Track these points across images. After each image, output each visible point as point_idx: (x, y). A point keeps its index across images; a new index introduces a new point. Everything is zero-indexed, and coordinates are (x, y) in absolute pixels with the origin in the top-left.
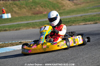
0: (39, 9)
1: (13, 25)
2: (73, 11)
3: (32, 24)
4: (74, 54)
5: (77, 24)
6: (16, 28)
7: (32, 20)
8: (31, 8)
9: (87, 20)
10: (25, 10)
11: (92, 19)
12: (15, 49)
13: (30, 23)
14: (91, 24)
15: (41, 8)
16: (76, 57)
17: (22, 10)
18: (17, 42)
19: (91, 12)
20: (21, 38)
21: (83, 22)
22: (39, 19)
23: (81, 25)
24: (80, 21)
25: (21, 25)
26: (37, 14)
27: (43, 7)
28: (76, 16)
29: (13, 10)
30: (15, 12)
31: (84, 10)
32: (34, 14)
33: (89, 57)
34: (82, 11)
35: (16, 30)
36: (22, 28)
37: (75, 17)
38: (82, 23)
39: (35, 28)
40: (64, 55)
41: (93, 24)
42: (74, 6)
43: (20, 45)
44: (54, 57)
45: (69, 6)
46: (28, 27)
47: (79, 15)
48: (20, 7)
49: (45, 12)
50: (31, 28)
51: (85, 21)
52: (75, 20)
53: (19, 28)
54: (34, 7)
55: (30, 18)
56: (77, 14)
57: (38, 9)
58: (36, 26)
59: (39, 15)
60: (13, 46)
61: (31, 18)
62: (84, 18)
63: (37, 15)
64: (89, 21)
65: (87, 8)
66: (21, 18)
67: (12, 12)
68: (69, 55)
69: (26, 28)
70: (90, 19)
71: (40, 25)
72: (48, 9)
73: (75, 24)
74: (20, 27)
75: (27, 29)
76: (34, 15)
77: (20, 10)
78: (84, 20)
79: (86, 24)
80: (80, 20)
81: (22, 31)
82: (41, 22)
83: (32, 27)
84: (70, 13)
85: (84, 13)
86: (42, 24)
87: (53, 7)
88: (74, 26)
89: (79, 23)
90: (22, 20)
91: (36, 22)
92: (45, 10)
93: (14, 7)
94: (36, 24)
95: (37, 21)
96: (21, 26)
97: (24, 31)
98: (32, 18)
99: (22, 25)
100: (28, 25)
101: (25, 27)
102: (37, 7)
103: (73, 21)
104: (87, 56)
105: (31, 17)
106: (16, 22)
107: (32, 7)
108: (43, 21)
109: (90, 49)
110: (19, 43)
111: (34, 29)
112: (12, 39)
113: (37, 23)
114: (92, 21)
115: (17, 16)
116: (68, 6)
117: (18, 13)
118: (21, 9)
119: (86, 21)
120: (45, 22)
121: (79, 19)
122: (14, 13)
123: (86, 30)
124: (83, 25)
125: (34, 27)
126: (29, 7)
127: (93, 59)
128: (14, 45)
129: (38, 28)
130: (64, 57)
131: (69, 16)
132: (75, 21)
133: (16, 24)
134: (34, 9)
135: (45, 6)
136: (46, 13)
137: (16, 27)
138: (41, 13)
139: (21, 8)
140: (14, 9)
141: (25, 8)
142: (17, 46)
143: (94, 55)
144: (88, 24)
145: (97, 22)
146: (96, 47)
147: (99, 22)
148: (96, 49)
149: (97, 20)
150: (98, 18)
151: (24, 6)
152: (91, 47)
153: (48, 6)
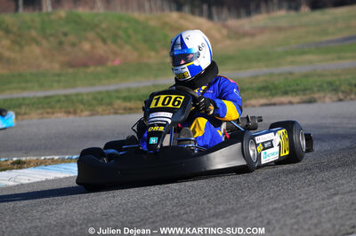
0: (93, 47)
3: (64, 99)
7: (65, 87)
8: (61, 43)
9: (276, 88)
10: (36, 50)
11: (297, 85)
13: (58, 96)
14: (291, 103)
15: (99, 44)
17: (26, 48)
18: (6, 161)
20: (21, 150)
21: (262, 97)
22: (92, 85)
23: (254, 106)
24: (250, 92)
25: (21, 101)
26: (85, 65)
27: (109, 42)
31: (264, 56)
32: (72, 65)
33: (284, 208)
36: (25, 114)
38: (256, 98)
39: (75, 113)
42: (228, 42)
46: (50, 110)
48: (20, 36)
49: (113, 60)
50: (61, 112)
51: (268, 93)
54: (72, 38)
55: (56, 78)
56: (240, 69)
57: (87, 46)
58: (82, 106)
59: (91, 69)
61: (59, 82)
64: (286, 93)
66: (22, 80)
69: (39, 111)
70: (290, 86)
71: (94, 102)
72: (128, 47)
74: (17, 110)
75: (45, 115)
76: (71, 70)
78: (265, 88)
79: (274, 104)
80: (248, 89)
81: (24, 122)
82: (99, 93)
83: (63, 110)
87: (146, 41)
90: (23, 85)
91: (77, 95)
92: (115, 54)
94: (80, 98)
95: (84, 90)
98: (63, 78)
99: (27, 102)
100: (48, 103)
101: (38, 108)
102: (86, 39)
104: (275, 206)
105: (59, 75)
107: (63, 39)
108: (107, 92)
109: (288, 184)
110: (12, 163)
111: (71, 117)
113: (85, 97)
114: (295, 92)
117: (9, 61)
118: (21, 46)
119: (274, 92)
120: (115, 94)
124: (262, 105)
125: (72, 110)
126: (52, 39)
127: (298, 215)
129: (86, 113)
130: (189, 206)
134: (73, 45)
135: (115, 38)
136: (117, 62)
138: (101, 61)
139: (23, 43)
141: (38, 43)
142: (3, 173)
143: (303, 202)
144: (282, 104)
145: (316, 96)
146: (308, 177)
147: (324, 97)
148: (310, 185)
149: (315, 89)
150: (318, 84)
151: (34, 33)
152: (290, 176)
153: (129, 37)
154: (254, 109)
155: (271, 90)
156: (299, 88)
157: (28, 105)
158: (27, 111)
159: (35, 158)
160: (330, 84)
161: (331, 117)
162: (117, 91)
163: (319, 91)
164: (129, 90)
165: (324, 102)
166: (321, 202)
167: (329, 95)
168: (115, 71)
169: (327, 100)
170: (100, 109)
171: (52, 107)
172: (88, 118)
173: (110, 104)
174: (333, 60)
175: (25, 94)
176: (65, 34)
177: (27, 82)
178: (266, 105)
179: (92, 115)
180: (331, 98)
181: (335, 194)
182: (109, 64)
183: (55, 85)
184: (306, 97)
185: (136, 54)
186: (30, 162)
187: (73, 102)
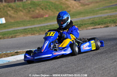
0: (39, 12)
1: (8, 31)
2: (79, 13)
3: (30, 30)
4: (81, 64)
5: (85, 29)
6: (11, 36)
7: (31, 25)
8: (29, 11)
9: (96, 23)
10: (22, 13)
11: (103, 22)
12: (10, 61)
13: (29, 28)
14: (101, 28)
15: (41, 10)
16: (83, 68)
17: (19, 13)
18: (13, 52)
19: (101, 13)
20: (18, 48)
21: (92, 26)
22: (40, 24)
23: (89, 29)
24: (88, 24)
25: (17, 31)
26: (37, 17)
27: (44, 10)
28: (83, 19)
29: (7, 14)
30: (10, 16)
31: (93, 12)
32: (33, 18)
33: (99, 67)
34: (91, 13)
35: (12, 37)
36: (19, 35)
37: (81, 20)
38: (90, 26)
39: (34, 34)
40: (69, 66)
41: (103, 27)
42: (81, 7)
43: (16, 55)
44: (57, 69)
45: (75, 8)
47: (87, 18)
48: (16, 9)
49: (46, 15)
50: (30, 34)
51: (94, 25)
52: (82, 23)
53: (14, 35)
54: (33, 9)
55: (28, 22)
56: (85, 16)
57: (37, 11)
58: (36, 32)
59: (39, 19)
60: (8, 58)
61: (29, 23)
62: (93, 20)
63: (36, 19)
64: (99, 24)
65: (97, 9)
66: (18, 23)
67: (7, 16)
68: (74, 65)
69: (23, 34)
70: (100, 22)
71: (40, 31)
72: (50, 11)
73: (82, 28)
74: (16, 34)
75: (25, 36)
77: (16, 13)
78: (92, 23)
79: (96, 28)
81: (18, 38)
84: (76, 15)
85: (93, 15)
86: (42, 30)
87: (55, 9)
88: (80, 30)
89: (87, 28)
90: (18, 25)
91: (35, 28)
92: (46, 13)
93: (9, 10)
94: (35, 29)
95: (37, 26)
97: (21, 39)
98: (30, 22)
99: (19, 31)
100: (26, 31)
101: (23, 33)
102: (37, 9)
103: (79, 25)
104: (96, 67)
105: (29, 21)
106: (12, 27)
107: (30, 9)
108: (44, 26)
109: (100, 58)
110: (15, 53)
111: (33, 36)
112: (7, 48)
113: (37, 29)
114: (102, 24)
115: (13, 21)
116: (73, 7)
117: (14, 18)
118: (17, 13)
119: (95, 24)
120: (46, 27)
122: (8, 18)
123: (96, 35)
124: (92, 29)
125: (33, 33)
126: (26, 10)
127: (103, 70)
128: (8, 56)
129: (38, 34)
130: (69, 68)
131: (75, 18)
132: (82, 25)
133: (11, 31)
134: (33, 11)
135: (46, 8)
136: (47, 16)
137: (11, 34)
138: (42, 16)
139: (18, 11)
140: (9, 13)
141: (22, 11)
142: (12, 57)
144: (98, 28)
145: (109, 25)
146: (107, 55)
147: (111, 25)
148: (107, 58)
149: (108, 22)
150: (109, 21)
151: (21, 8)
152: (101, 55)
153: (50, 8)
155: (94, 24)
157: (20, 32)
158: (19, 34)
159: (22, 51)
160: (113, 21)
161: (114, 32)
162: (47, 26)
163: (109, 23)
164: (51, 25)
165: (111, 27)
166: (111, 65)
168: (46, 19)
170: (42, 33)
171: (27, 33)
172: (39, 36)
173: (45, 31)
175: (19, 28)
176: (30, 8)
178: (93, 29)
180: (113, 25)
181: (115, 62)
182: (45, 17)
183: (28, 24)
184: (106, 26)
185: (53, 13)
186: (20, 52)
187: (33, 31)
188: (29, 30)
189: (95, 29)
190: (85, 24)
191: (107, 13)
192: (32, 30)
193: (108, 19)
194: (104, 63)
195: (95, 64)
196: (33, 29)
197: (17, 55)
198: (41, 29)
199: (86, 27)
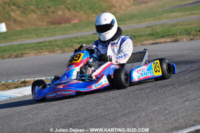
0: (64, 13)
1: (11, 45)
2: (131, 17)
3: (48, 44)
4: (130, 104)
5: (139, 43)
6: (15, 53)
7: (49, 36)
8: (47, 12)
9: (158, 34)
10: (34, 16)
11: (169, 32)
12: (13, 97)
13: (45, 42)
14: (166, 42)
15: (66, 11)
16: (132, 111)
17: (29, 15)
18: (18, 81)
19: (167, 18)
20: (26, 74)
21: (150, 40)
22: (64, 34)
23: (147, 45)
24: (145, 37)
25: (26, 45)
26: (60, 23)
27: (72, 10)
29: (10, 16)
30: (15, 21)
31: (152, 14)
32: (53, 24)
33: (159, 110)
34: (150, 17)
35: (17, 57)
36: (28, 53)
37: (133, 29)
38: (148, 40)
39: (54, 52)
40: (110, 107)
41: (170, 42)
42: (134, 7)
43: (22, 87)
44: (89, 112)
45: (123, 7)
46: (40, 51)
47: (143, 25)
48: (25, 9)
49: (74, 20)
50: (46, 52)
51: (153, 37)
52: (134, 34)
53: (21, 52)
54: (52, 9)
55: (45, 31)
56: (140, 22)
57: (60, 13)
58: (57, 48)
59: (63, 25)
60: (9, 91)
61: (46, 33)
62: (153, 30)
63: (58, 26)
64: (163, 37)
65: (160, 10)
66: (27, 33)
67: (9, 20)
68: (118, 106)
69: (35, 52)
70: (165, 33)
71: (63, 45)
72: (82, 12)
74: (24, 51)
75: (39, 54)
76: (52, 26)
77: (24, 15)
78: (152, 35)
79: (157, 43)
80: (144, 35)
81: (28, 58)
82: (67, 39)
83: (48, 50)
84: (125, 20)
85: (154, 20)
86: (68, 44)
87: (90, 8)
90: (28, 36)
91: (55, 41)
92: (75, 16)
93: (13, 10)
94: (56, 43)
95: (58, 37)
96: (25, 49)
97: (32, 59)
98: (48, 31)
99: (29, 46)
100: (40, 47)
101: (35, 50)
102: (60, 9)
104: (155, 109)
105: (46, 29)
106: (17, 39)
107: (48, 9)
108: (71, 38)
109: (162, 95)
110: (21, 83)
111: (52, 54)
112: (8, 74)
113: (59, 43)
114: (168, 36)
115: (19, 29)
116: (120, 7)
117: (20, 23)
118: (26, 15)
119: (157, 36)
120: (74, 40)
121: (143, 33)
122: (12, 23)
124: (151, 44)
125: (52, 50)
126: (42, 10)
127: (167, 114)
129: (60, 52)
130: (110, 110)
133: (16, 45)
134: (53, 12)
135: (75, 8)
136: (76, 21)
137: (15, 51)
138: (68, 21)
139: (27, 12)
140: (12, 14)
141: (34, 12)
142: (16, 89)
143: (169, 106)
144: (161, 43)
145: (179, 38)
146: (173, 90)
147: (183, 38)
148: (173, 95)
149: (178, 34)
150: (180, 31)
151: (32, 7)
152: (164, 89)
153: (82, 7)
154: (147, 46)
155: (155, 36)
156: (170, 33)
157: (30, 48)
158: (29, 52)
159: (33, 79)
160: (186, 30)
161: (187, 50)
162: (76, 38)
163: (180, 35)
164: (82, 37)
165: (183, 41)
166: (179, 106)
167: (185, 37)
168: (75, 26)
169: (185, 40)
170: (67, 49)
171: (42, 49)
172: (61, 55)
173: (72, 46)
174: (188, 15)
175: (29, 41)
176: (49, 7)
177: (30, 34)
178: (153, 44)
179: (63, 53)
180: (186, 38)
181: (186, 101)
182: (73, 22)
183: (44, 35)
184: (174, 39)
185: (86, 15)
186: (30, 81)
187: (53, 45)
188: (45, 44)
189: (156, 45)
190: (140, 36)
191: (176, 17)
192: (50, 45)
193: (179, 27)
194: (168, 103)
195: (153, 104)
196: (53, 43)
197: (25, 86)
198: (66, 43)
199: (141, 41)
